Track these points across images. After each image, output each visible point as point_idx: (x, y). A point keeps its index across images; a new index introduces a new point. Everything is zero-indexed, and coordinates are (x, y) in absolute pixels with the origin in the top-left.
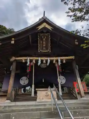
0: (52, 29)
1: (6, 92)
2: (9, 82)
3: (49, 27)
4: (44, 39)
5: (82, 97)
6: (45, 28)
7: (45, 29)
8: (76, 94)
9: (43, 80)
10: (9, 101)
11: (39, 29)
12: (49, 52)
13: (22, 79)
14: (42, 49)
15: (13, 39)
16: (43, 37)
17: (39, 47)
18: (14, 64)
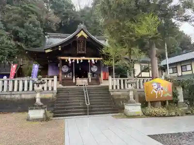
0: (87, 37)
3: (85, 35)
4: (81, 43)
6: (82, 36)
10: (61, 85)
11: (78, 37)
14: (80, 51)
15: (60, 47)
17: (78, 49)
18: (61, 62)
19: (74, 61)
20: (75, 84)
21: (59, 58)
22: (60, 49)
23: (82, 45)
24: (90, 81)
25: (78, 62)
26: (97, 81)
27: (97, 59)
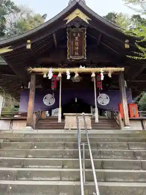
0: (88, 21)
1: (25, 114)
2: (28, 103)
3: (84, 18)
4: (77, 38)
5: (125, 126)
6: (78, 19)
7: (78, 21)
8: (119, 121)
9: (76, 100)
10: (30, 127)
11: (68, 21)
12: (83, 59)
13: (45, 98)
14: (74, 55)
15: (29, 41)
16: (74, 35)
17: (69, 51)
18: (33, 78)
19: (60, 75)
20: (61, 126)
21: (31, 69)
22: (29, 47)
23: (77, 44)
24: (97, 120)
25: (69, 77)
26: (113, 122)
27: (111, 70)
